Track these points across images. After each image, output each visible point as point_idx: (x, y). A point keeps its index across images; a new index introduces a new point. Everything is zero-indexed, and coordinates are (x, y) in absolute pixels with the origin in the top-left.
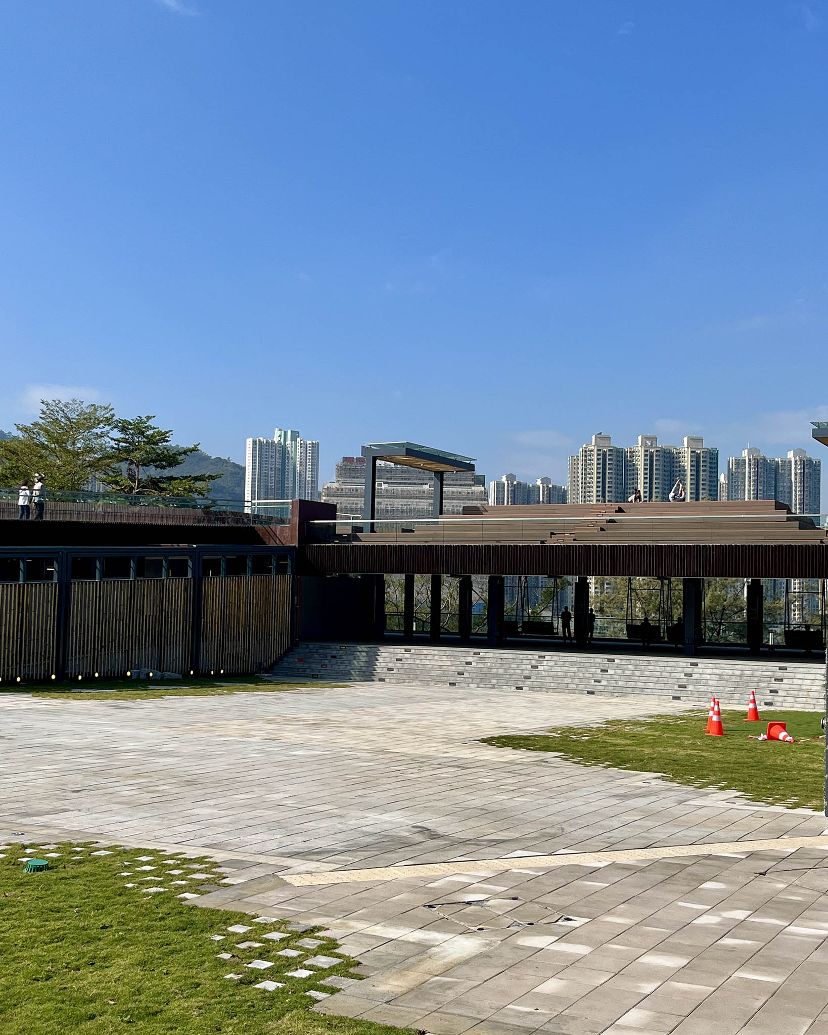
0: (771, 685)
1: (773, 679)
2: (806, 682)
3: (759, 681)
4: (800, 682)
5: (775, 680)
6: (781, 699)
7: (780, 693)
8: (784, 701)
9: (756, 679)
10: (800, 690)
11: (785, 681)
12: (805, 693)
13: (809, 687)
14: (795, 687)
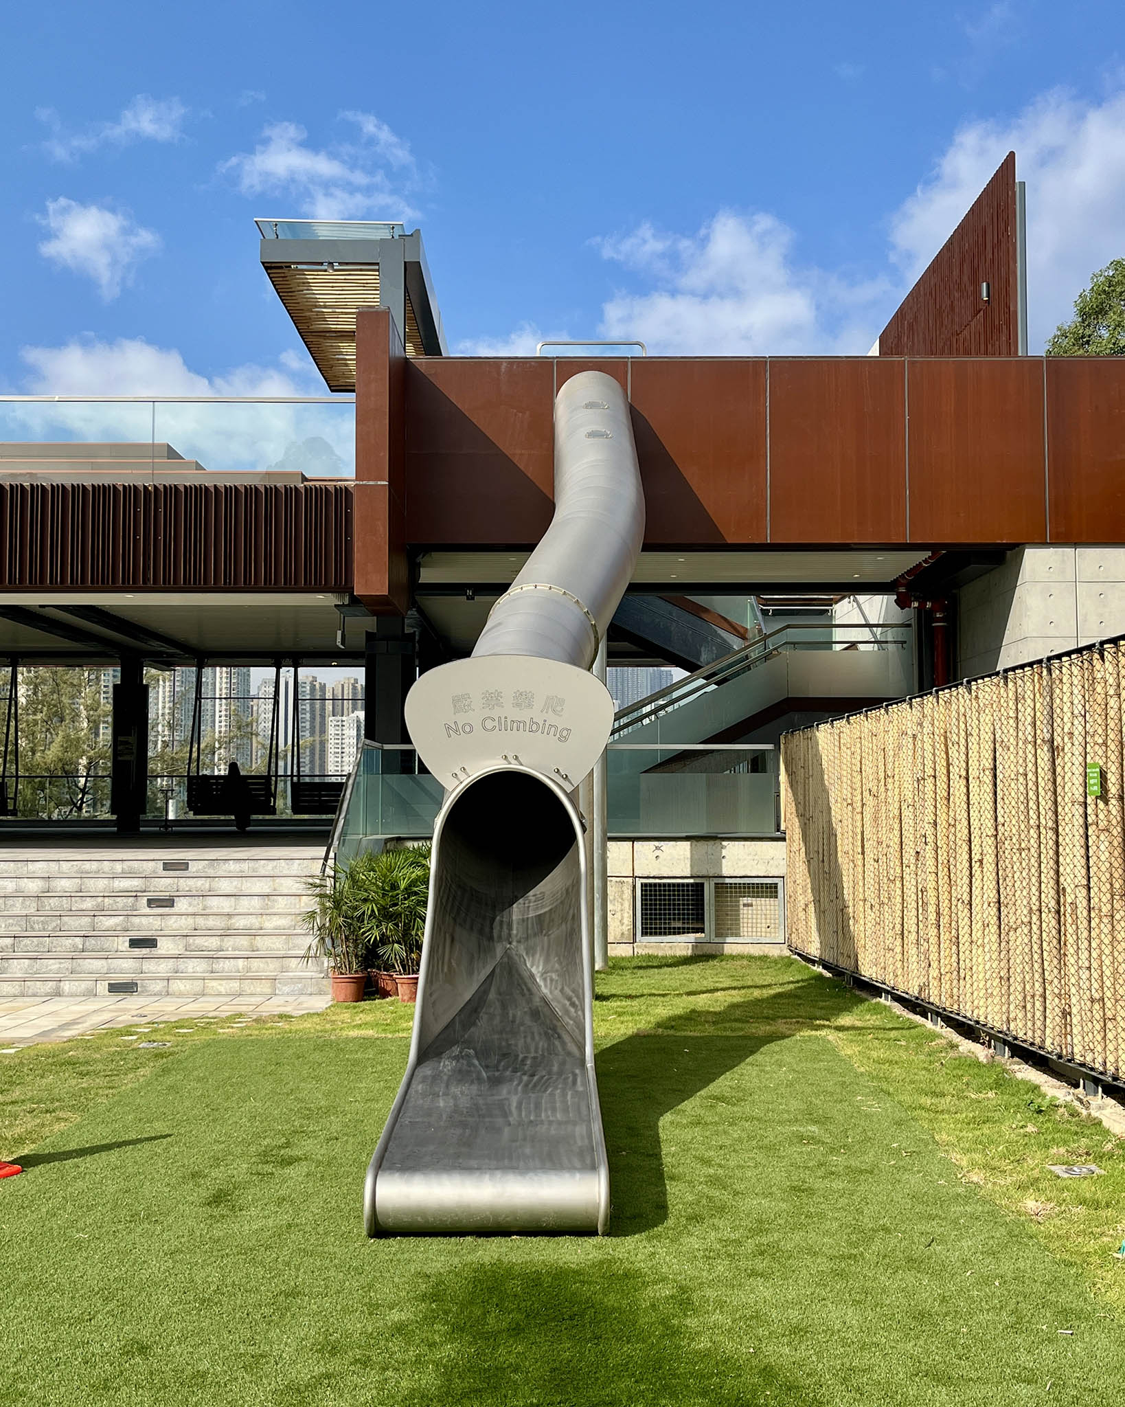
0: (136, 920)
1: (145, 901)
2: (245, 904)
3: (99, 912)
4: (226, 905)
5: (150, 902)
6: (164, 967)
7: (165, 947)
8: (176, 974)
9: (89, 904)
10: (226, 933)
11: (182, 905)
12: (244, 942)
13: (253, 921)
14: (211, 922)
